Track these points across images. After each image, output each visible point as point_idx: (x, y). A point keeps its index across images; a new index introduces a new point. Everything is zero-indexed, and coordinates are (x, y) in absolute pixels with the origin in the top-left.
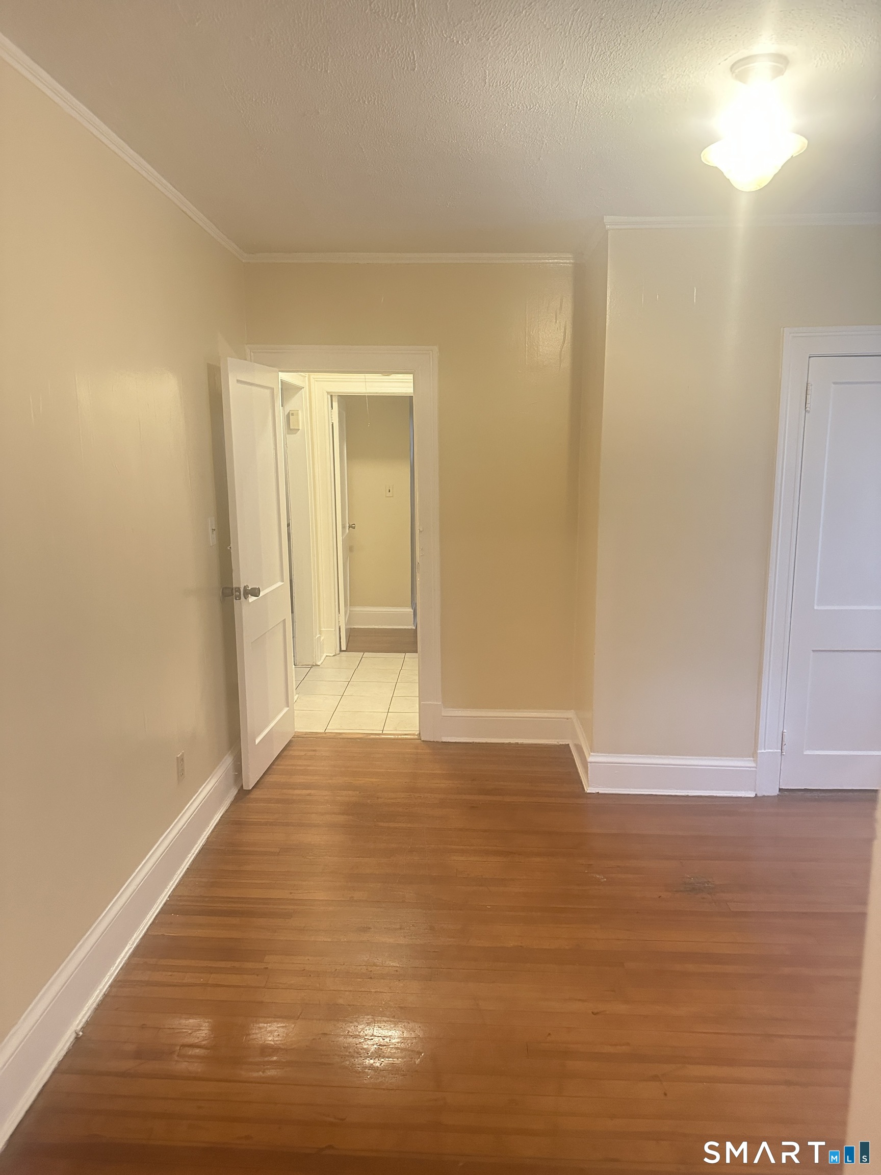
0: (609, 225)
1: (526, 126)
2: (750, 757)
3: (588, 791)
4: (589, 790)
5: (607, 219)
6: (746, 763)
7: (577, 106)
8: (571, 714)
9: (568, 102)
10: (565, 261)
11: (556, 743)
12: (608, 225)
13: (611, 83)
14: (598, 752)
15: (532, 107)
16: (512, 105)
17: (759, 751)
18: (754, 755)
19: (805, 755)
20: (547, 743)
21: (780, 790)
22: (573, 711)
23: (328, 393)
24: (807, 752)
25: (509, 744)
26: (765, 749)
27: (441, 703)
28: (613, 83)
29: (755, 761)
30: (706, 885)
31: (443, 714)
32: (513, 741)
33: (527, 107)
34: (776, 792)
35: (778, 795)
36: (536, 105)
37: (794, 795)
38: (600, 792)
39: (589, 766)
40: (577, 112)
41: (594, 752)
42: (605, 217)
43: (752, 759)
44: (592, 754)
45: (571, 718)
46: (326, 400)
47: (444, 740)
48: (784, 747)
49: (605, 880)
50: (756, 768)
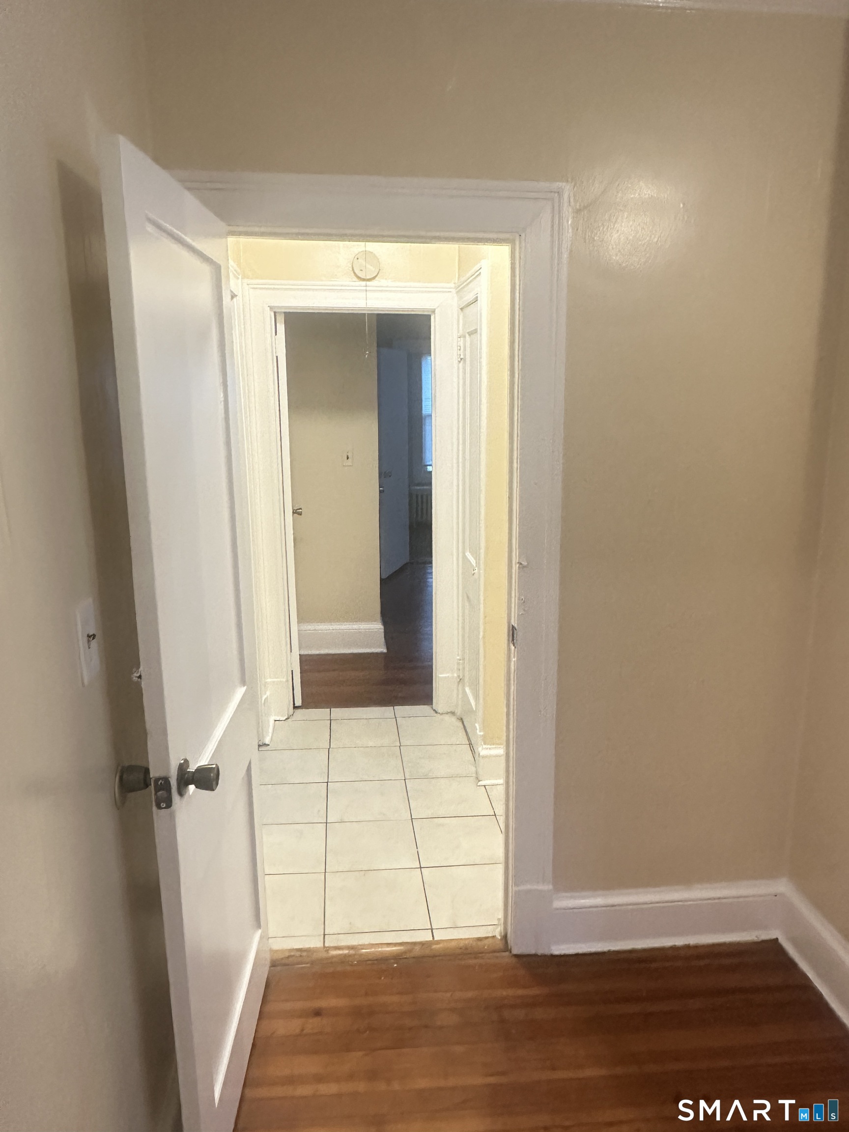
8: (782, 886)
22: (786, 880)
23: (271, 308)
25: (674, 948)
27: (550, 885)
31: (557, 907)
32: (679, 941)
45: (782, 893)
46: (268, 319)
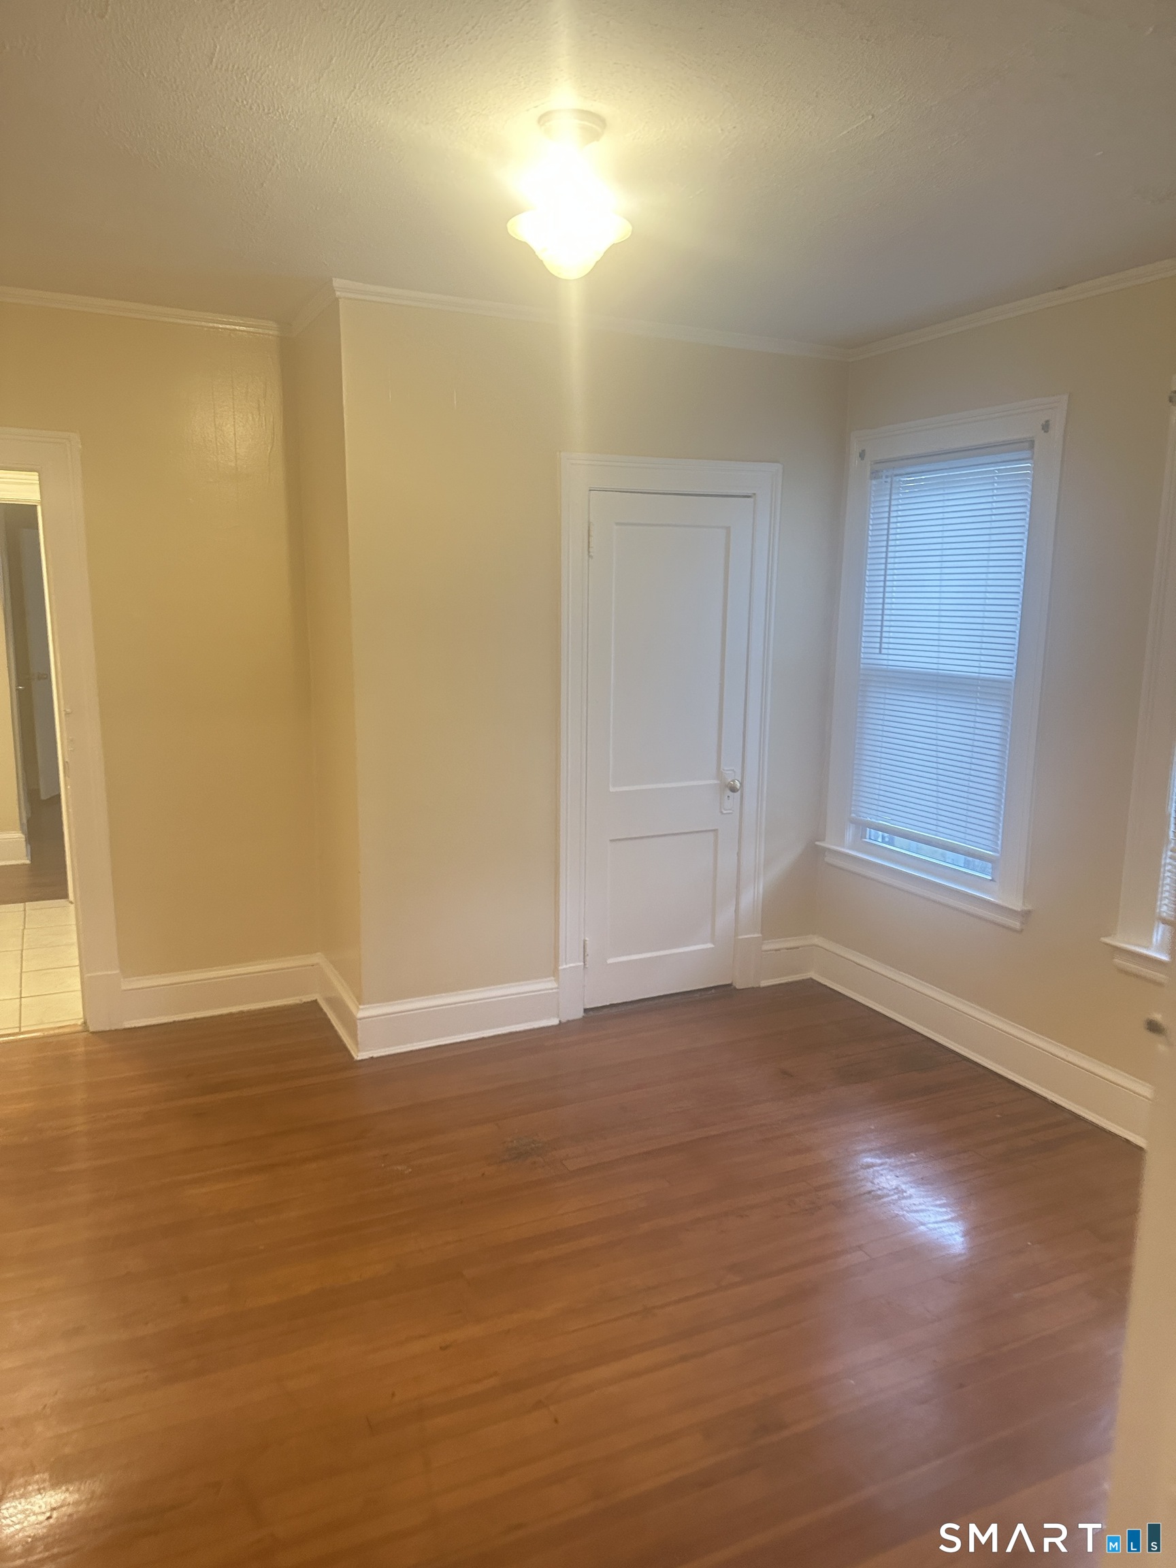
0: (340, 291)
1: (255, 136)
2: (549, 977)
3: (359, 1058)
4: (360, 1055)
5: (337, 283)
6: (547, 985)
7: (334, 123)
8: (317, 958)
9: (325, 116)
10: (267, 331)
11: (298, 1002)
12: (338, 291)
13: (388, 103)
14: (369, 1003)
15: (271, 111)
16: (242, 102)
17: (560, 968)
18: (555, 973)
19: (610, 964)
20: (286, 1003)
21: (586, 1010)
22: (319, 953)
24: (610, 961)
25: (231, 1014)
26: (566, 964)
27: (118, 971)
28: (391, 103)
29: (557, 980)
30: (533, 1145)
31: (124, 988)
32: (234, 1009)
33: (264, 110)
34: (580, 1014)
35: (583, 1017)
36: (277, 110)
37: (601, 1013)
38: (375, 1055)
39: (358, 1024)
40: (333, 132)
41: (364, 1004)
42: (334, 279)
43: (552, 978)
44: (361, 1007)
45: (317, 964)
47: (128, 1026)
48: (587, 958)
49: (410, 1170)
50: (558, 988)
